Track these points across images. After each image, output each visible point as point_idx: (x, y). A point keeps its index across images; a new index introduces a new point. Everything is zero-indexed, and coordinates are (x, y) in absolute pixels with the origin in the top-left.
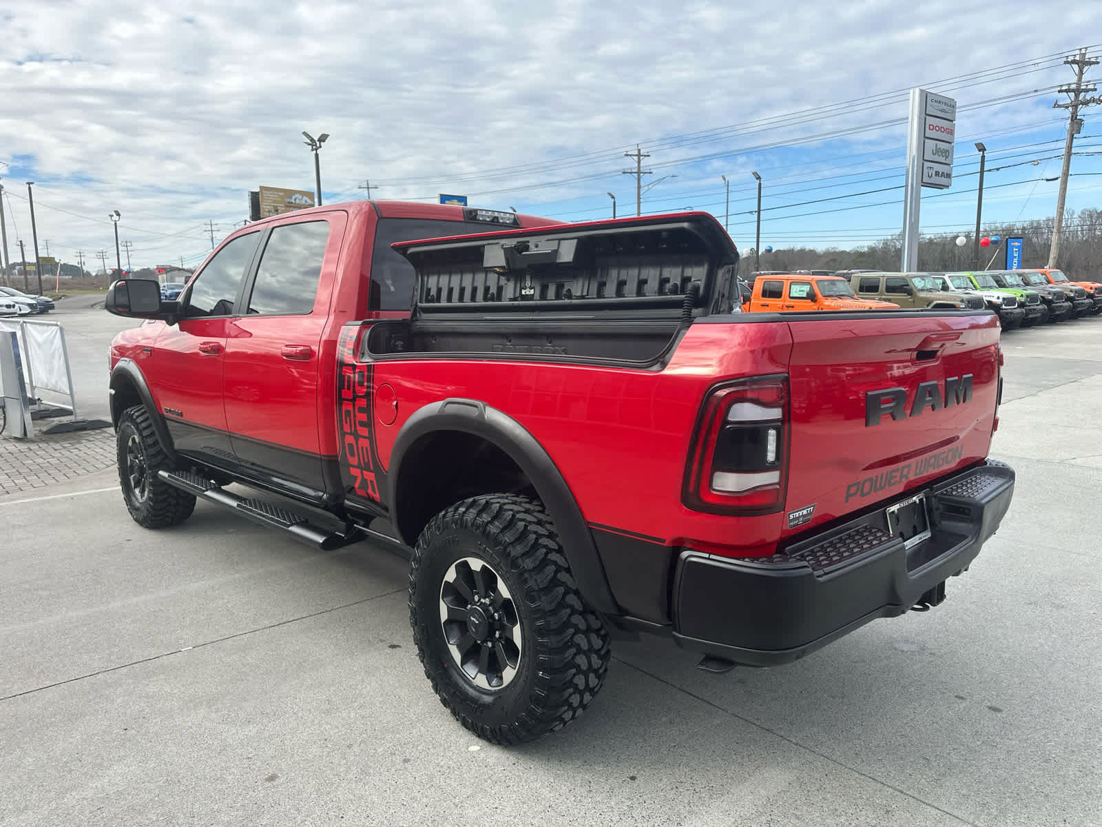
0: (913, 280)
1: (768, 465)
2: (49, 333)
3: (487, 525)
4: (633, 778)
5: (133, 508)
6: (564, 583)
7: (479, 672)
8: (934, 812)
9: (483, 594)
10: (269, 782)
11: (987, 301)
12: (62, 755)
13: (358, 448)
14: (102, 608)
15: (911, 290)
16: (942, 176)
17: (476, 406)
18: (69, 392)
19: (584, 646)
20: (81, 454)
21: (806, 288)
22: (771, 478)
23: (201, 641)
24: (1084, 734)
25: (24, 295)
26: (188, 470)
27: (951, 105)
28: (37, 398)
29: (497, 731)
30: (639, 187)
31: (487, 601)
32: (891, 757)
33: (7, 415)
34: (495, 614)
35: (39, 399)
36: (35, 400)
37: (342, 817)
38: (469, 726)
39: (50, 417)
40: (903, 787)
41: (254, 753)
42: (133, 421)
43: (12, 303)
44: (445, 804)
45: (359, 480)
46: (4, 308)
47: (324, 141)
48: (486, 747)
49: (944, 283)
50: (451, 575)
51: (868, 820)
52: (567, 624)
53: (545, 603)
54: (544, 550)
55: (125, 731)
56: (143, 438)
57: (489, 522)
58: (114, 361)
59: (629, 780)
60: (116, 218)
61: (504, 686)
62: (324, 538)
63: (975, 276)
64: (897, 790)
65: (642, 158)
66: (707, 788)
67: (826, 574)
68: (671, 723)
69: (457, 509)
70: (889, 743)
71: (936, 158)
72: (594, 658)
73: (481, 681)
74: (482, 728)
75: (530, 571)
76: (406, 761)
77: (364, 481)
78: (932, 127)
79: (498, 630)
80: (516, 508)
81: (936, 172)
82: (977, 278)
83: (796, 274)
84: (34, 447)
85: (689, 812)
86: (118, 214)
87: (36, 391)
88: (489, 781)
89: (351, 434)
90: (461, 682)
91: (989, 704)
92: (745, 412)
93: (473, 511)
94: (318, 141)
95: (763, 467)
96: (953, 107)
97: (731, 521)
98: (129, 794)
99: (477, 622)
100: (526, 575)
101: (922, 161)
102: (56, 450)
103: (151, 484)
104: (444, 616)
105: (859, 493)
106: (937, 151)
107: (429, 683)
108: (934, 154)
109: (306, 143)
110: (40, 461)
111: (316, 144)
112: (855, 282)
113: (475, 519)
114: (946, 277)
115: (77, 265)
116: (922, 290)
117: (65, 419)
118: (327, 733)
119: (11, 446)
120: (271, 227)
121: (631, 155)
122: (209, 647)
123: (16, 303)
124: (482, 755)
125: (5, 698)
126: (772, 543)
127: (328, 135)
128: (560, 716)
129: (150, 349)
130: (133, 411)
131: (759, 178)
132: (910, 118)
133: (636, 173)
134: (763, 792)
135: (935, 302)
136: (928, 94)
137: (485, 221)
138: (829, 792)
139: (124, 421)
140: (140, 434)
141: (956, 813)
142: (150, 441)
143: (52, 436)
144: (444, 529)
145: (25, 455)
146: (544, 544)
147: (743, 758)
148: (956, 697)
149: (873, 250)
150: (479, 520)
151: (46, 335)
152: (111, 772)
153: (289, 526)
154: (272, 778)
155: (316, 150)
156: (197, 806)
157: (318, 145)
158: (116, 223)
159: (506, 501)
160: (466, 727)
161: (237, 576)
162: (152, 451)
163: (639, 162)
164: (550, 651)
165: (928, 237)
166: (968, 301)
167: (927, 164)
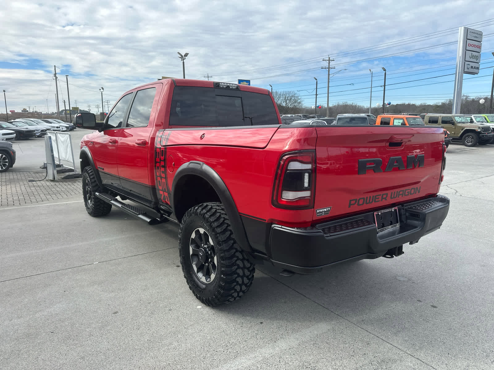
0: (455, 118)
1: (304, 188)
2: (66, 137)
3: (205, 214)
4: (261, 323)
5: (88, 208)
6: (233, 239)
7: (203, 276)
8: (389, 345)
9: (205, 243)
10: (114, 314)
11: (492, 128)
12: (39, 299)
13: (162, 182)
14: (68, 246)
15: (454, 122)
16: (474, 68)
17: (200, 164)
18: (72, 162)
19: (241, 265)
20: (75, 187)
21: (401, 121)
22: (307, 194)
23: (102, 260)
24: (472, 320)
25: (64, 122)
26: (107, 193)
27: (480, 34)
28: (61, 164)
29: (208, 299)
30: (329, 75)
31: (206, 246)
32: (378, 323)
33: (48, 171)
34: (209, 252)
35: (62, 165)
36: (60, 165)
37: (139, 329)
38: (198, 298)
39: (66, 172)
40: (379, 335)
41: (111, 303)
42: (87, 172)
43: (59, 126)
44: (181, 327)
45: (163, 195)
46: (56, 128)
47: (187, 56)
48: (204, 307)
49: (471, 119)
50: (193, 236)
51: (358, 346)
52: (233, 256)
53: (225, 247)
54: (226, 225)
55: (64, 292)
56: (91, 179)
57: (205, 213)
58: (81, 148)
59: (260, 323)
60: (102, 90)
61: (211, 281)
62: (150, 220)
63: (487, 116)
64: (376, 336)
65: (330, 61)
66: (292, 329)
67: (330, 236)
68: (285, 302)
69: (195, 208)
70: (379, 317)
71: (471, 60)
72: (246, 271)
73: (203, 279)
74: (203, 299)
75: (219, 233)
76: (170, 310)
77: (164, 196)
78: (470, 45)
79: (209, 258)
80: (218, 208)
81: (471, 66)
82: (489, 117)
83: (401, 115)
84: (57, 184)
85: (281, 337)
86: (103, 89)
87: (61, 161)
88: (201, 320)
89: (159, 177)
90: (196, 280)
91: (432, 304)
92: (295, 166)
93: (200, 208)
94: (184, 56)
95: (303, 189)
96: (481, 35)
97: (292, 212)
98: (60, 315)
99: (202, 255)
100: (218, 235)
101: (464, 61)
102: (65, 185)
103: (93, 198)
104: (191, 253)
105: (357, 203)
106: (472, 57)
107: (185, 280)
108: (470, 58)
109: (179, 57)
110: (58, 189)
111: (183, 57)
112: (427, 119)
113: (201, 212)
114: (472, 117)
115: (87, 110)
116: (460, 123)
117: (71, 173)
118: (142, 298)
119: (48, 183)
120: (137, 91)
121: (325, 60)
122: (104, 263)
123: (61, 126)
124: (202, 310)
125: (23, 277)
126: (309, 222)
127: (188, 54)
128: (232, 294)
129: (93, 142)
130: (87, 168)
131: (385, 70)
132: (459, 41)
133: (328, 68)
134: (316, 332)
135: (466, 128)
136: (469, 29)
137: (224, 87)
138: (345, 335)
139: (84, 172)
140: (90, 178)
141: (400, 347)
142: (93, 180)
143: (65, 180)
144: (190, 216)
145: (53, 187)
146: (227, 222)
147: (311, 318)
148: (418, 300)
149: (444, 104)
150: (202, 212)
151: (65, 137)
152: (55, 307)
153: (138, 215)
154: (116, 313)
155: (183, 60)
156: (84, 320)
157: (184, 58)
158: (102, 93)
159: (215, 205)
160: (197, 298)
161: (123, 236)
162: (94, 184)
163: (329, 63)
164: (227, 266)
165: (472, 98)
166: (482, 128)
167: (467, 63)
